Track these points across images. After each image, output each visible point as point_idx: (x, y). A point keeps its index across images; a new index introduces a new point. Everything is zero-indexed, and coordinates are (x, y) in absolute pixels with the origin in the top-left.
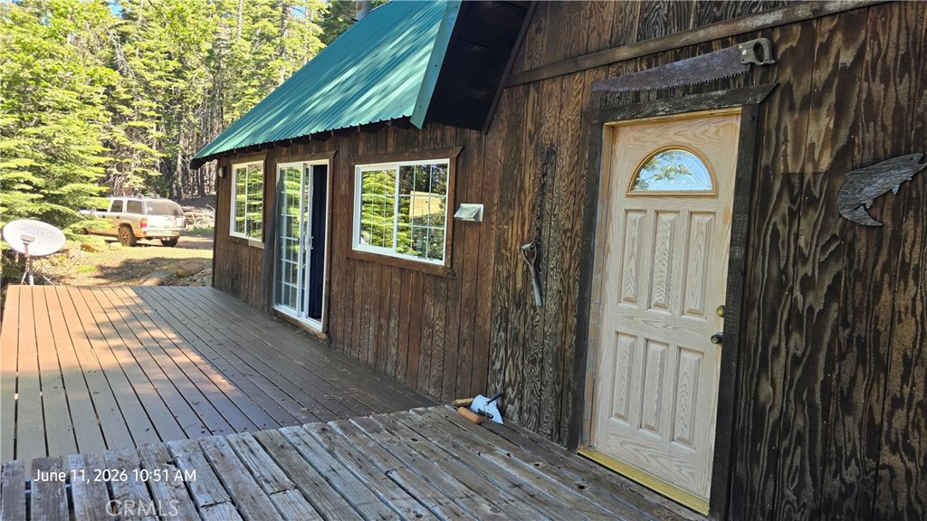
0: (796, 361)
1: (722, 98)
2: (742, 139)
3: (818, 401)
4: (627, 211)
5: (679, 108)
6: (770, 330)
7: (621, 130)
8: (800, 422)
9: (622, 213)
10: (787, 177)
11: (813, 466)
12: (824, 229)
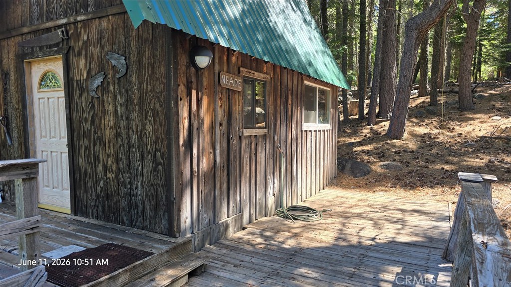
0: (86, 148)
1: (56, 51)
2: (64, 67)
3: (93, 161)
4: (39, 99)
5: (45, 55)
6: (79, 139)
7: (33, 63)
8: (89, 170)
9: (38, 100)
10: (77, 81)
11: (94, 184)
12: (88, 100)
